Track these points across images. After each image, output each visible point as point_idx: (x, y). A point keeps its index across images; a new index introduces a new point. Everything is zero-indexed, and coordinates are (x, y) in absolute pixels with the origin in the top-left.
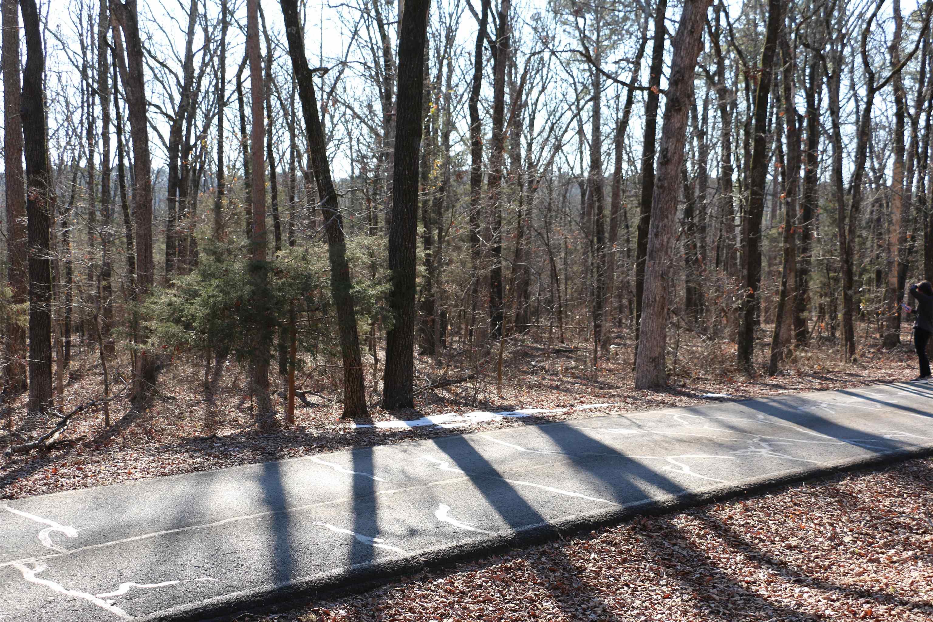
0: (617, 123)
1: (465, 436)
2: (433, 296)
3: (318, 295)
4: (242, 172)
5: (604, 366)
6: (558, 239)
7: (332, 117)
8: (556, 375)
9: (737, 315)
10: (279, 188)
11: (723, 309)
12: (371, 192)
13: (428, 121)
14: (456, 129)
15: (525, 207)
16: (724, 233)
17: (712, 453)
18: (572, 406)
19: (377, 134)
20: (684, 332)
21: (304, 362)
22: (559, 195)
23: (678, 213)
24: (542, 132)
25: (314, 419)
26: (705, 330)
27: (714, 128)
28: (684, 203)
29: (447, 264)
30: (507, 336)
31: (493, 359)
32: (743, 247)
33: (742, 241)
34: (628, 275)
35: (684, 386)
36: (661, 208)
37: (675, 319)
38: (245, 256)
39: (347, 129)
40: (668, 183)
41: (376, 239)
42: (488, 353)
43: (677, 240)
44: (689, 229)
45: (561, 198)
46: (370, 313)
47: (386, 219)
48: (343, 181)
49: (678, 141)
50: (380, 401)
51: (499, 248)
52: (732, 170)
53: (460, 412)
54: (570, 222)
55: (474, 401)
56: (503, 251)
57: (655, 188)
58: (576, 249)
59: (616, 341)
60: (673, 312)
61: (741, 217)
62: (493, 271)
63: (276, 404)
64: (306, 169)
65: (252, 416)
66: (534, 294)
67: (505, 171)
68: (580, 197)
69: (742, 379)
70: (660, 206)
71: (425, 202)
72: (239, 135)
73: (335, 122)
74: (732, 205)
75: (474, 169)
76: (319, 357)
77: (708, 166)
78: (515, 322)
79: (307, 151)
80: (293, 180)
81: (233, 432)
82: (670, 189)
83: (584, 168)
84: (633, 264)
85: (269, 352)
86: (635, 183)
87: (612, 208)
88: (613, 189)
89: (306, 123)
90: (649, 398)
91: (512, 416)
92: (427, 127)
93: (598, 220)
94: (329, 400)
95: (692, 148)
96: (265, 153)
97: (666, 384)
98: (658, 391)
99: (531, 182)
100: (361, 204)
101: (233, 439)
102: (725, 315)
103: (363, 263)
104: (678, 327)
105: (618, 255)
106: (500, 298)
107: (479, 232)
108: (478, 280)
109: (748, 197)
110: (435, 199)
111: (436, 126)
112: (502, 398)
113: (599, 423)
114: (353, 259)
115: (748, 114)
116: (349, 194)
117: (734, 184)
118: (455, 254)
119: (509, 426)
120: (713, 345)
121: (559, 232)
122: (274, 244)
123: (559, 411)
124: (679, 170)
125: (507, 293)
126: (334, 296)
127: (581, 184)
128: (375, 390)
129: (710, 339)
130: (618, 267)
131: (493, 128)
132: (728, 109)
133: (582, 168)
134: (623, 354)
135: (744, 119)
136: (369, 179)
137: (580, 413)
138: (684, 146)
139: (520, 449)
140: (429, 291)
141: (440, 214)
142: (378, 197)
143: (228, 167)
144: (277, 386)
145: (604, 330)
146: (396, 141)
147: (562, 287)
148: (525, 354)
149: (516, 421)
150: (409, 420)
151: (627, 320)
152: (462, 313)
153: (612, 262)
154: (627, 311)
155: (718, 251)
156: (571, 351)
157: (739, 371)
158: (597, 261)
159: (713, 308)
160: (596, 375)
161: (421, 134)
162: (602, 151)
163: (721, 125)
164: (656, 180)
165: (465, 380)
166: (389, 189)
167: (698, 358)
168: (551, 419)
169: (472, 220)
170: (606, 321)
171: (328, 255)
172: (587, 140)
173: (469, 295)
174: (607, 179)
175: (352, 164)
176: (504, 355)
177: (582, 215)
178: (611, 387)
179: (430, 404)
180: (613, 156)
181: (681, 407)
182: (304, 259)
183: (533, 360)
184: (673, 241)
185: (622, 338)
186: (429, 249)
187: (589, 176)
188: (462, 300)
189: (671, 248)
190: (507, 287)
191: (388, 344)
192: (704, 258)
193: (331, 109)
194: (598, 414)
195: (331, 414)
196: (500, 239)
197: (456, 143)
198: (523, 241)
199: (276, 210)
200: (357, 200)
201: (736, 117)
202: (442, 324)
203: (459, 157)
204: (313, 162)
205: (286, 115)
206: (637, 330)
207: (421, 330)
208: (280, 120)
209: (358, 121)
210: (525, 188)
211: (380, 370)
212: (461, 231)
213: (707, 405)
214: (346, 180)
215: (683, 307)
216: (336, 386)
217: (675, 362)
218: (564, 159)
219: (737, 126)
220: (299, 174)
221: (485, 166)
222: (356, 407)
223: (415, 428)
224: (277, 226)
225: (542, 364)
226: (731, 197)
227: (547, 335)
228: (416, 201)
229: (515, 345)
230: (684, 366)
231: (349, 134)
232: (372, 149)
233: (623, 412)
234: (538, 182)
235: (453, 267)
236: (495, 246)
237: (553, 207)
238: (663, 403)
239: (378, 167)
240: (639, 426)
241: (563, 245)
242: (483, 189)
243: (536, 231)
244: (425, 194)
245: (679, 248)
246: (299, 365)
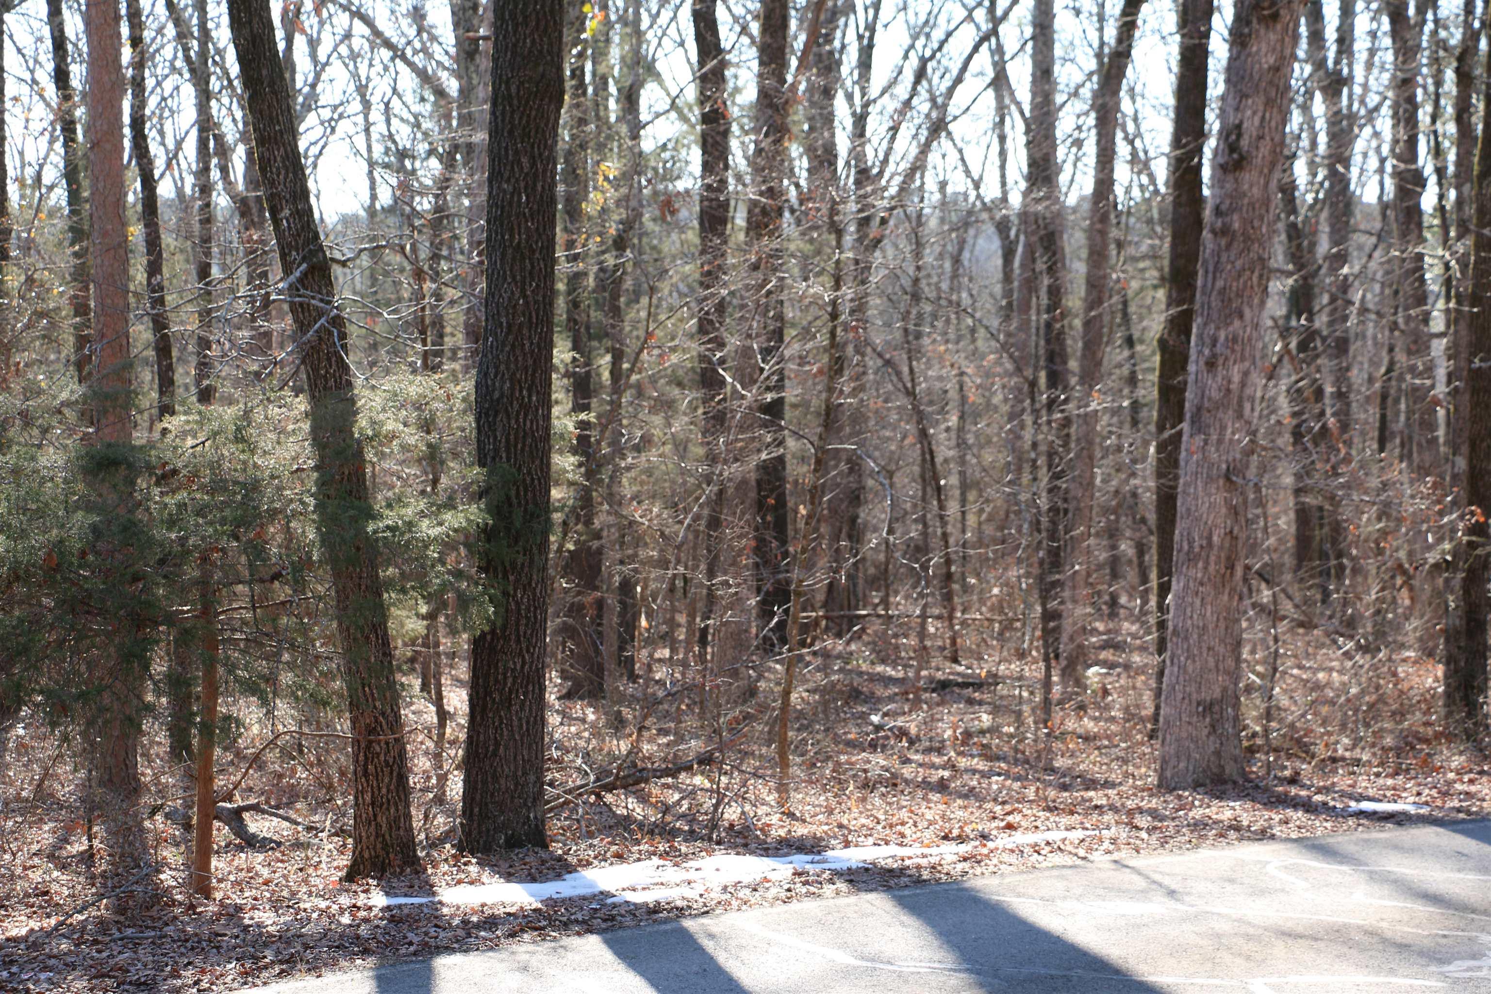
0: (1099, 56)
1: (688, 924)
2: (598, 536)
3: (279, 538)
4: (59, 196)
5: (1071, 724)
6: (940, 378)
7: (313, 44)
8: (939, 751)
9: (1440, 582)
10: (168, 240)
11: (1400, 566)
12: (424, 253)
13: (581, 55)
14: (658, 77)
15: (848, 292)
16: (1401, 357)
17: (1379, 970)
18: (984, 837)
19: (440, 93)
20: (1291, 630)
21: (239, 723)
22: (941, 256)
23: (1270, 303)
24: (894, 82)
25: (266, 883)
26: (1350, 625)
27: (1369, 65)
28: (1289, 274)
29: (637, 449)
30: (803, 644)
31: (763, 708)
32: (1455, 393)
33: (1450, 377)
34: (1133, 475)
35: (1293, 780)
36: (1222, 291)
37: (1266, 595)
38: (70, 431)
39: (355, 75)
40: (1244, 221)
41: (440, 384)
42: (751, 692)
43: (1270, 378)
44: (1303, 346)
45: (948, 265)
46: (424, 586)
47: (466, 325)
48: (347, 221)
49: (1269, 103)
50: (452, 830)
51: (780, 402)
52: (1421, 182)
53: (672, 855)
54: (973, 331)
55: (714, 825)
56: (788, 413)
57: (1206, 234)
58: (988, 403)
59: (1103, 655)
60: (1260, 574)
61: (1447, 311)
62: (763, 467)
63: (160, 840)
64: (241, 186)
65: (92, 879)
66: (876, 529)
67: (793, 192)
68: (999, 262)
69: (1457, 761)
70: (1220, 284)
71: (575, 279)
72: (51, 90)
73: (322, 58)
74: (1422, 280)
75: (709, 187)
76: (282, 707)
77: (1354, 172)
78: (825, 605)
79: (244, 137)
80: (207, 220)
81: (35, 925)
82: (1247, 239)
83: (1010, 181)
84: (1146, 444)
85: (140, 697)
86: (1150, 221)
87: (1088, 292)
88: (1089, 238)
89: (241, 59)
90: (1197, 813)
91: (818, 868)
92: (578, 73)
93: (1049, 325)
94: (309, 829)
95: (1310, 121)
96: (127, 143)
97: (1245, 775)
98: (1221, 796)
99: (864, 223)
100: (397, 284)
101: (35, 946)
102: (1408, 583)
103: (405, 448)
104: (1273, 615)
105: (1105, 419)
106: (784, 542)
107: (722, 361)
108: (721, 492)
109: (1466, 255)
110: (602, 270)
111: (602, 69)
112: (791, 815)
113: (1060, 885)
114: (380, 438)
115: (1468, 25)
116: (365, 256)
117: (1427, 220)
118: (657, 420)
119: (809, 894)
120: (1375, 668)
121: (941, 358)
122: (155, 395)
123: (949, 852)
124: (1273, 185)
125: (801, 525)
126: (325, 540)
127: (1002, 227)
128: (440, 800)
129: (1364, 649)
130: (1106, 451)
131: (760, 75)
132: (1411, 11)
133: (1004, 184)
134: (1123, 692)
135: (1456, 37)
136: (419, 215)
137: (1006, 857)
138: (1285, 119)
139: (845, 959)
140: (588, 522)
141: (616, 312)
142: (444, 265)
143: (21, 181)
144: (162, 792)
145: (1068, 626)
146: (493, 113)
147: (953, 508)
148: (854, 695)
149: (831, 881)
150: (534, 880)
151: (1131, 597)
152: (679, 583)
153: (1088, 442)
154: (1131, 574)
155: (1383, 406)
156: (978, 685)
157: (1450, 738)
158: (1048, 436)
159: (1370, 565)
160: (1050, 750)
161: (562, 93)
162: (1059, 134)
163: (1389, 57)
164: (1207, 213)
165: (689, 768)
166: (472, 244)
167: (1332, 703)
168: (926, 875)
169: (705, 326)
170: (1075, 601)
171: (306, 426)
172: (1018, 104)
173: (697, 533)
174: (1075, 210)
175: (370, 173)
176: (794, 696)
177: (1007, 312)
178: (1091, 784)
179: (591, 835)
180: (1091, 148)
181: (1288, 840)
182: (239, 438)
183: (876, 711)
184: (1258, 380)
185: (1117, 647)
186: (586, 408)
187: (1024, 205)
188: (679, 547)
189: (1252, 399)
190: (803, 511)
191: (476, 671)
192: (1345, 427)
193: (309, 21)
194: (1057, 859)
195: (316, 867)
196: (781, 380)
197: (658, 115)
198: (845, 384)
199: (161, 301)
200: (386, 274)
201: (1434, 33)
202: (622, 614)
203: (666, 155)
204: (263, 169)
205: (182, 36)
206: (1162, 625)
207: (567, 631)
208: (168, 52)
209: (386, 54)
210: (848, 240)
211: (452, 743)
212: (674, 358)
213: (1361, 834)
214: (356, 216)
215: (1288, 560)
216: (330, 787)
217: (1268, 715)
218: (953, 157)
219: (1435, 60)
220: (221, 201)
221: (739, 178)
222: (385, 846)
223: (552, 903)
224: (163, 347)
225: (900, 722)
226: (1420, 257)
227: (913, 642)
228: (549, 276)
229: (824, 669)
230: (1292, 726)
231: (362, 90)
232: (426, 134)
233: (1124, 854)
234: (884, 221)
235: (653, 456)
236: (769, 397)
237: (928, 291)
238: (1237, 828)
239: (444, 183)
240: (1172, 893)
241: (953, 394)
242: (731, 244)
243: (880, 355)
244: (575, 258)
245: (1274, 399)
246: (226, 731)
